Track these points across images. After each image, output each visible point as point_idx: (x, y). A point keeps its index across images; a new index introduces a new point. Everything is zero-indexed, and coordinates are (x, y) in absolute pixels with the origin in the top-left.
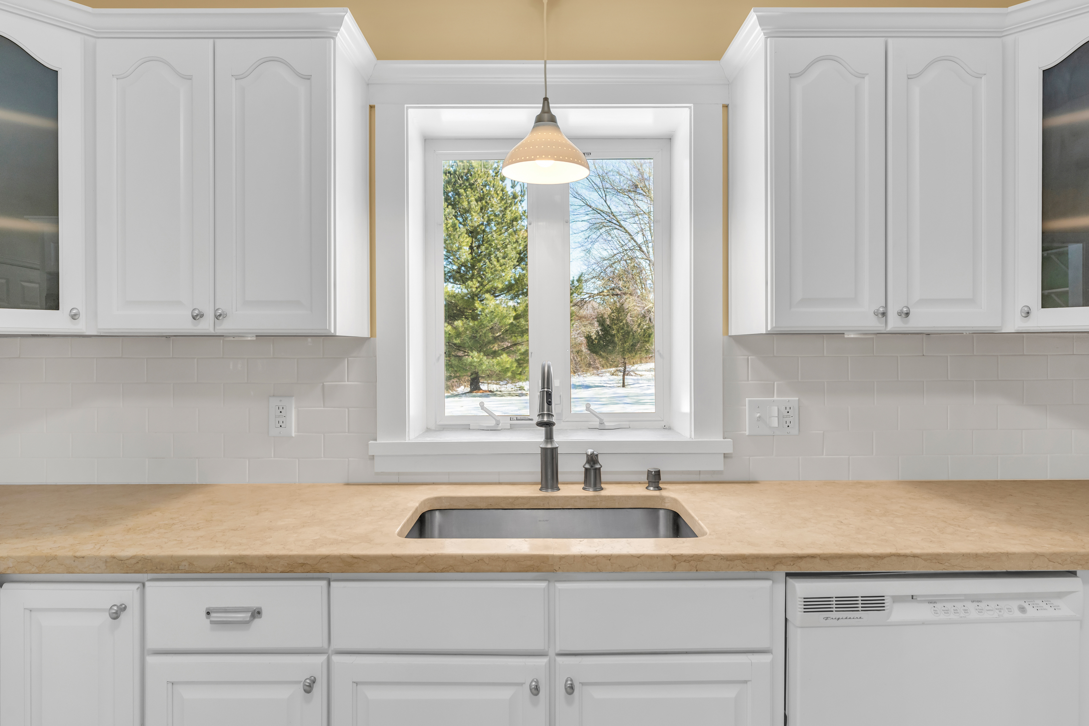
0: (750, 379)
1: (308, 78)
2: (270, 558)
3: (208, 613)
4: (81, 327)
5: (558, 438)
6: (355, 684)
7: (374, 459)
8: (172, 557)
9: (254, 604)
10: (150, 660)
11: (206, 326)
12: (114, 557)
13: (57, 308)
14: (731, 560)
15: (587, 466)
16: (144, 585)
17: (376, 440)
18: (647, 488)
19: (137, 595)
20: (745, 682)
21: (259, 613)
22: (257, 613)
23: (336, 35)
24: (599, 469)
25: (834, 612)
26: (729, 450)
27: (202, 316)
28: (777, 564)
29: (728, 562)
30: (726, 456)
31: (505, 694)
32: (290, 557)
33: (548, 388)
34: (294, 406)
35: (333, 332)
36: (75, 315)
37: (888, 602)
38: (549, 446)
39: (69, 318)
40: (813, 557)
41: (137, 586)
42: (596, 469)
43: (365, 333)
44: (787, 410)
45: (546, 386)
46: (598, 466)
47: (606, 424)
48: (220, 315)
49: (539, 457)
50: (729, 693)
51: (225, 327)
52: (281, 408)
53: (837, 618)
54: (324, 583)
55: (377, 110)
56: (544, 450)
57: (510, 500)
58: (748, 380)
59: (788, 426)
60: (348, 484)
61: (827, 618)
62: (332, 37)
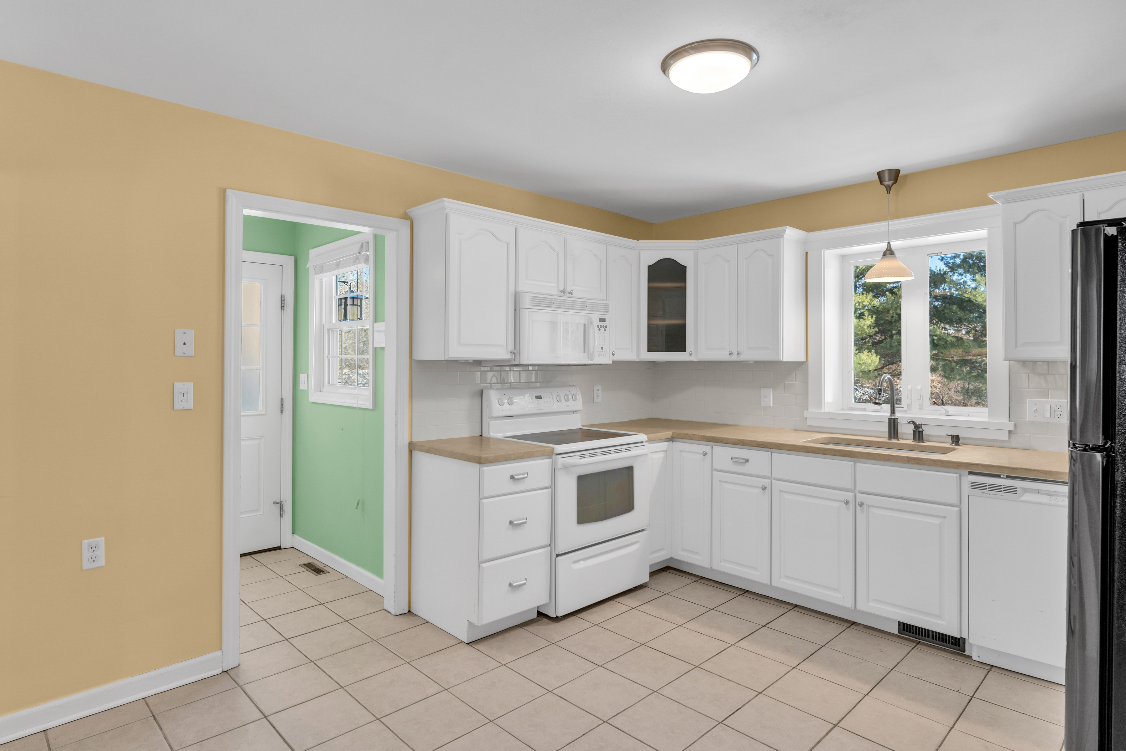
0: (1030, 388)
1: (772, 255)
2: (751, 441)
3: (732, 458)
4: (693, 358)
5: (898, 415)
6: (780, 492)
7: (806, 419)
8: (721, 437)
9: (746, 458)
10: (714, 472)
11: (734, 358)
12: (704, 436)
13: (685, 351)
14: (935, 462)
15: (914, 430)
16: (712, 447)
17: (808, 410)
18: (951, 445)
19: (711, 449)
20: (945, 517)
21: (748, 460)
22: (747, 461)
23: (784, 236)
24: (922, 432)
25: (988, 491)
26: (1012, 429)
27: (733, 354)
28: (959, 466)
29: (934, 463)
30: (1010, 432)
31: (837, 504)
32: (758, 441)
33: (881, 387)
34: (772, 393)
35: (782, 360)
36: (691, 354)
37: (1018, 490)
38: (893, 417)
39: (689, 355)
40: (978, 465)
41: (711, 447)
42: (919, 431)
43: (804, 360)
44: (1058, 408)
45: (880, 386)
46: (921, 430)
47: (950, 412)
48: (739, 353)
49: (887, 424)
50: (937, 521)
51: (742, 358)
52: (766, 393)
53: (989, 493)
54: (770, 453)
55: (809, 254)
56: (890, 419)
57: (869, 442)
58: (1029, 388)
59: (1059, 417)
60: (795, 430)
61: (983, 493)
62: (783, 237)
